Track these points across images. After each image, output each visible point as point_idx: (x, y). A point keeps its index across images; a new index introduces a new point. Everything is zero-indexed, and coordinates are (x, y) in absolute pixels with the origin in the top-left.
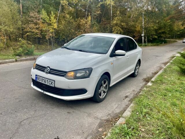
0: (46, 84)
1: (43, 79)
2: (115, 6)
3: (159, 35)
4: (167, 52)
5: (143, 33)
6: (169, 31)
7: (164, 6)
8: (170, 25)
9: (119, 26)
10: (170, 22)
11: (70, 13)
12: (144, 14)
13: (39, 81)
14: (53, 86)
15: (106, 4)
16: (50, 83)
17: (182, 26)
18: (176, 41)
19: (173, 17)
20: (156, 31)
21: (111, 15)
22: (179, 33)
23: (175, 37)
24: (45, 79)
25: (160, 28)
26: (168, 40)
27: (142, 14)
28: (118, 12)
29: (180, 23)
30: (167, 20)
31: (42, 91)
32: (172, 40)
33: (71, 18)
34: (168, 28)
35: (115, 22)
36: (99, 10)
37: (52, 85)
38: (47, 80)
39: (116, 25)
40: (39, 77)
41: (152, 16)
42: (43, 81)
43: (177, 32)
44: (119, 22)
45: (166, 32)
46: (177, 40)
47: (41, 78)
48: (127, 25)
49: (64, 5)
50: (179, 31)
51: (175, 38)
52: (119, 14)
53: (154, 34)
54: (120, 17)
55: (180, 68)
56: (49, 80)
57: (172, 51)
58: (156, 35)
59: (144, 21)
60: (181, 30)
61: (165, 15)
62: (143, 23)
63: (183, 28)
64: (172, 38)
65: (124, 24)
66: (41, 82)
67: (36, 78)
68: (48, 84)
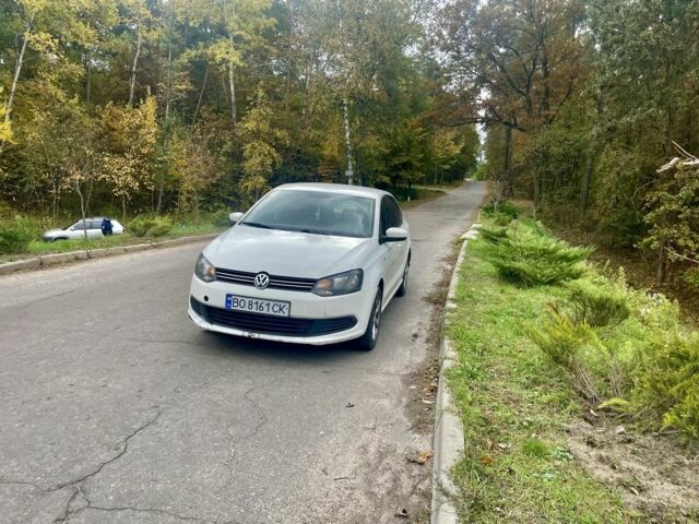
0: (265, 312)
1: (254, 301)
2: (244, 67)
3: (393, 174)
4: (431, 227)
5: (350, 167)
6: (421, 160)
7: (404, 82)
8: (423, 142)
9: (264, 140)
10: (423, 132)
11: (65, 82)
12: (348, 106)
13: (239, 308)
14: (286, 315)
15: (213, 59)
16: (277, 308)
17: (456, 144)
18: (443, 193)
19: (431, 118)
20: (385, 158)
21: (233, 98)
22: (447, 167)
23: (438, 178)
24: (260, 302)
25: (395, 152)
26: (419, 187)
27: (342, 104)
28: (261, 93)
29: (450, 135)
30: (413, 127)
31: (246, 334)
32: (430, 188)
33: (76, 100)
34: (419, 151)
35: (251, 125)
36: (185, 77)
37: (281, 314)
38: (266, 302)
39: (256, 134)
40: (240, 299)
41: (374, 113)
42: (254, 306)
43: (444, 164)
44: (264, 127)
45: (414, 163)
46: (444, 189)
47: (247, 300)
48: (293, 137)
49: (41, 49)
50: (448, 160)
51: (438, 183)
52: (262, 98)
53: (380, 169)
54: (269, 110)
55: (497, 265)
56: (272, 304)
57: (443, 223)
58: (387, 175)
59: (350, 126)
60: (453, 159)
61: (407, 108)
62: (347, 135)
63: (458, 152)
64: (430, 181)
65: (285, 133)
66: (246, 309)
67: (228, 302)
68: (271, 313)
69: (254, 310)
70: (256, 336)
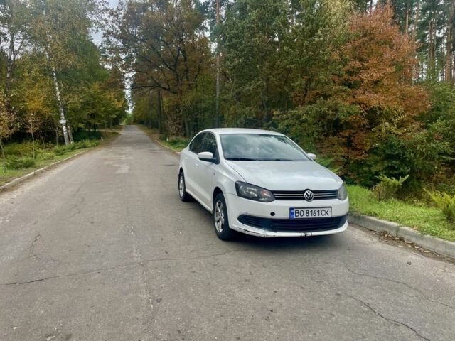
0: (317, 216)
1: (310, 210)
13: (300, 217)
14: (329, 216)
16: (324, 213)
24: (313, 210)
32: (108, 131)
37: (327, 216)
38: (317, 210)
40: (300, 210)
42: (310, 214)
43: (113, 114)
47: (305, 210)
50: (115, 112)
56: (321, 210)
59: (59, 88)
62: (58, 94)
66: (305, 217)
67: (291, 214)
68: (321, 216)
69: (310, 216)
70: (310, 234)
